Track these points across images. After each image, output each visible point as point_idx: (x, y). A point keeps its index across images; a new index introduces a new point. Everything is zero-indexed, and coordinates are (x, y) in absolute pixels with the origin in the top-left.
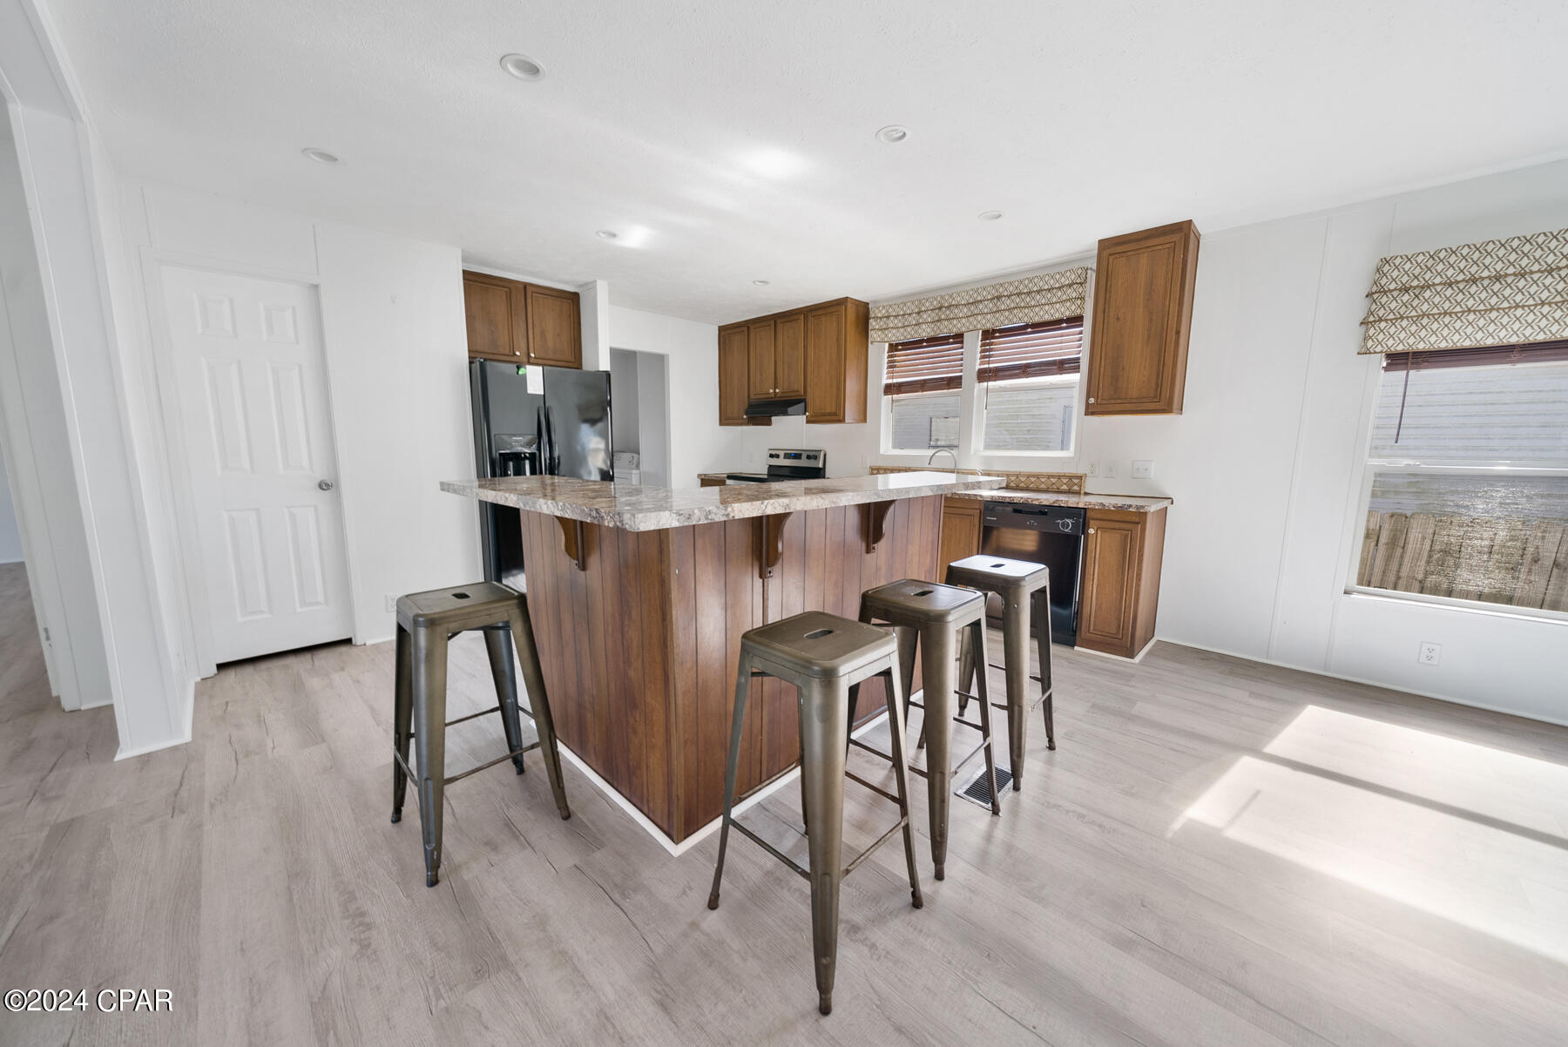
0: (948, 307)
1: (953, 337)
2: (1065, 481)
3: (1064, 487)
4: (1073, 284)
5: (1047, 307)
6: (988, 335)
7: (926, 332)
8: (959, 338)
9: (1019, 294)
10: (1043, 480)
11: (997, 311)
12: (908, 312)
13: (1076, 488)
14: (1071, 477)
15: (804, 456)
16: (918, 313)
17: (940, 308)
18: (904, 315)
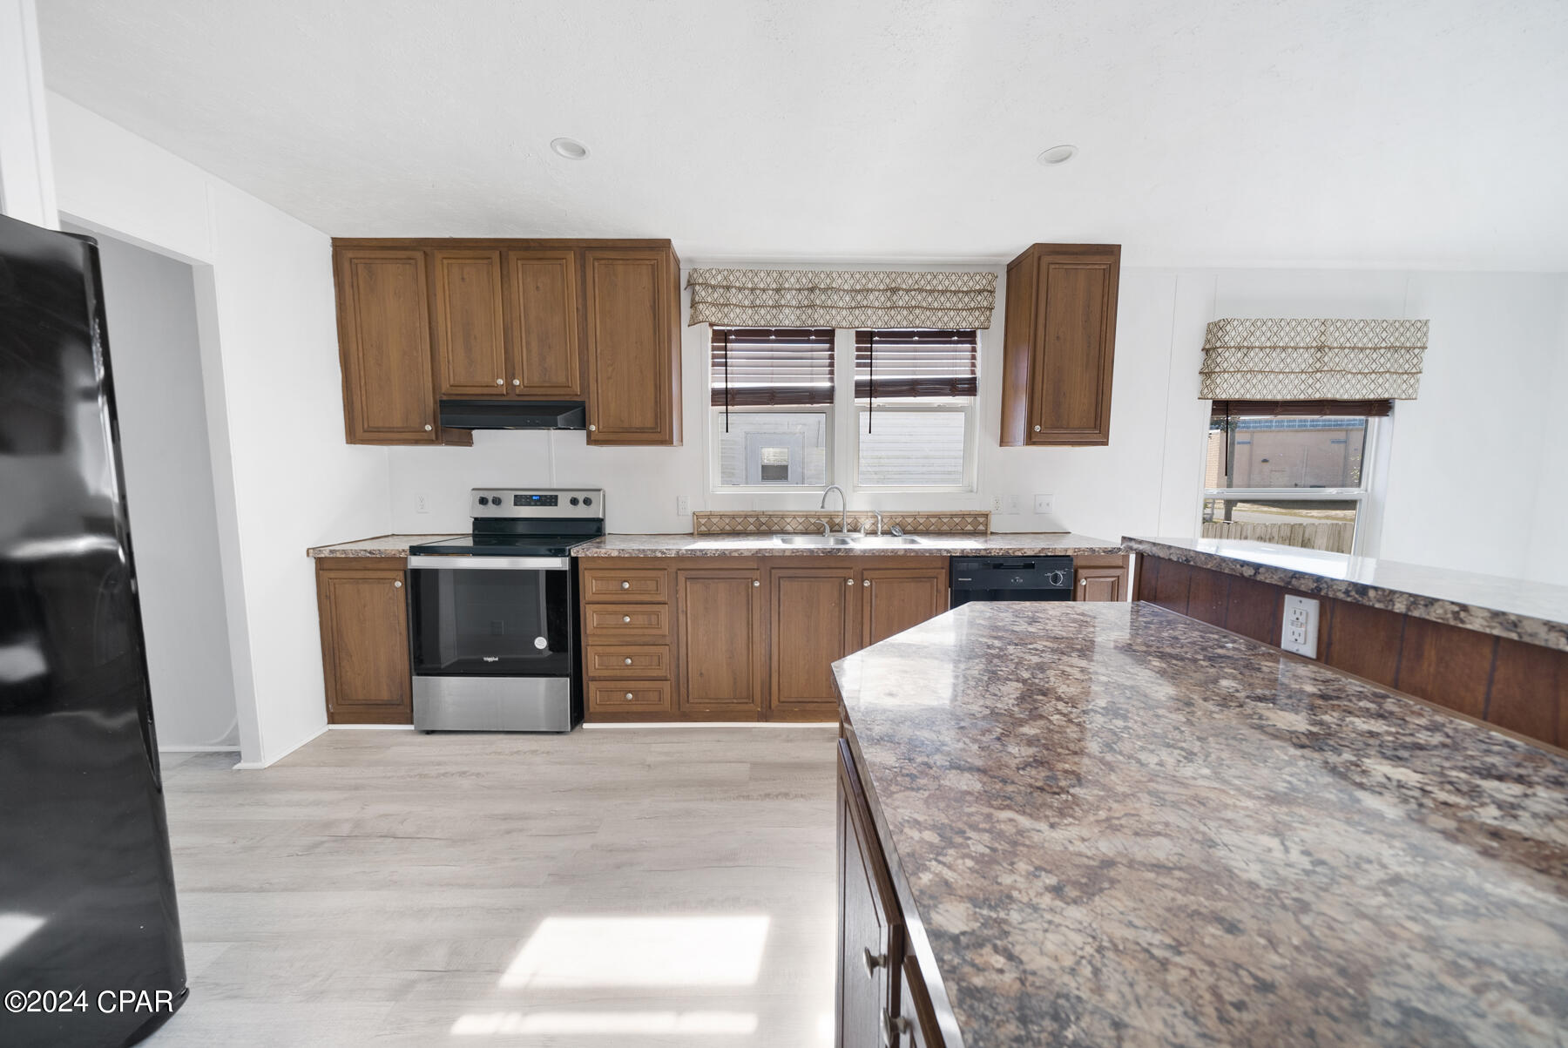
0: (824, 290)
1: (817, 333)
2: (969, 520)
3: (969, 527)
4: (984, 290)
5: (952, 313)
6: (865, 338)
7: (789, 320)
8: (827, 336)
9: (920, 290)
10: (945, 520)
11: (891, 308)
12: (762, 286)
13: (981, 528)
14: (976, 516)
15: (564, 499)
16: (777, 290)
17: (812, 290)
18: (752, 290)
